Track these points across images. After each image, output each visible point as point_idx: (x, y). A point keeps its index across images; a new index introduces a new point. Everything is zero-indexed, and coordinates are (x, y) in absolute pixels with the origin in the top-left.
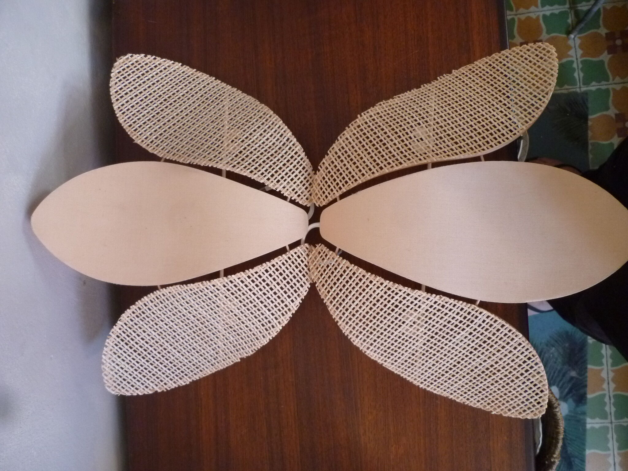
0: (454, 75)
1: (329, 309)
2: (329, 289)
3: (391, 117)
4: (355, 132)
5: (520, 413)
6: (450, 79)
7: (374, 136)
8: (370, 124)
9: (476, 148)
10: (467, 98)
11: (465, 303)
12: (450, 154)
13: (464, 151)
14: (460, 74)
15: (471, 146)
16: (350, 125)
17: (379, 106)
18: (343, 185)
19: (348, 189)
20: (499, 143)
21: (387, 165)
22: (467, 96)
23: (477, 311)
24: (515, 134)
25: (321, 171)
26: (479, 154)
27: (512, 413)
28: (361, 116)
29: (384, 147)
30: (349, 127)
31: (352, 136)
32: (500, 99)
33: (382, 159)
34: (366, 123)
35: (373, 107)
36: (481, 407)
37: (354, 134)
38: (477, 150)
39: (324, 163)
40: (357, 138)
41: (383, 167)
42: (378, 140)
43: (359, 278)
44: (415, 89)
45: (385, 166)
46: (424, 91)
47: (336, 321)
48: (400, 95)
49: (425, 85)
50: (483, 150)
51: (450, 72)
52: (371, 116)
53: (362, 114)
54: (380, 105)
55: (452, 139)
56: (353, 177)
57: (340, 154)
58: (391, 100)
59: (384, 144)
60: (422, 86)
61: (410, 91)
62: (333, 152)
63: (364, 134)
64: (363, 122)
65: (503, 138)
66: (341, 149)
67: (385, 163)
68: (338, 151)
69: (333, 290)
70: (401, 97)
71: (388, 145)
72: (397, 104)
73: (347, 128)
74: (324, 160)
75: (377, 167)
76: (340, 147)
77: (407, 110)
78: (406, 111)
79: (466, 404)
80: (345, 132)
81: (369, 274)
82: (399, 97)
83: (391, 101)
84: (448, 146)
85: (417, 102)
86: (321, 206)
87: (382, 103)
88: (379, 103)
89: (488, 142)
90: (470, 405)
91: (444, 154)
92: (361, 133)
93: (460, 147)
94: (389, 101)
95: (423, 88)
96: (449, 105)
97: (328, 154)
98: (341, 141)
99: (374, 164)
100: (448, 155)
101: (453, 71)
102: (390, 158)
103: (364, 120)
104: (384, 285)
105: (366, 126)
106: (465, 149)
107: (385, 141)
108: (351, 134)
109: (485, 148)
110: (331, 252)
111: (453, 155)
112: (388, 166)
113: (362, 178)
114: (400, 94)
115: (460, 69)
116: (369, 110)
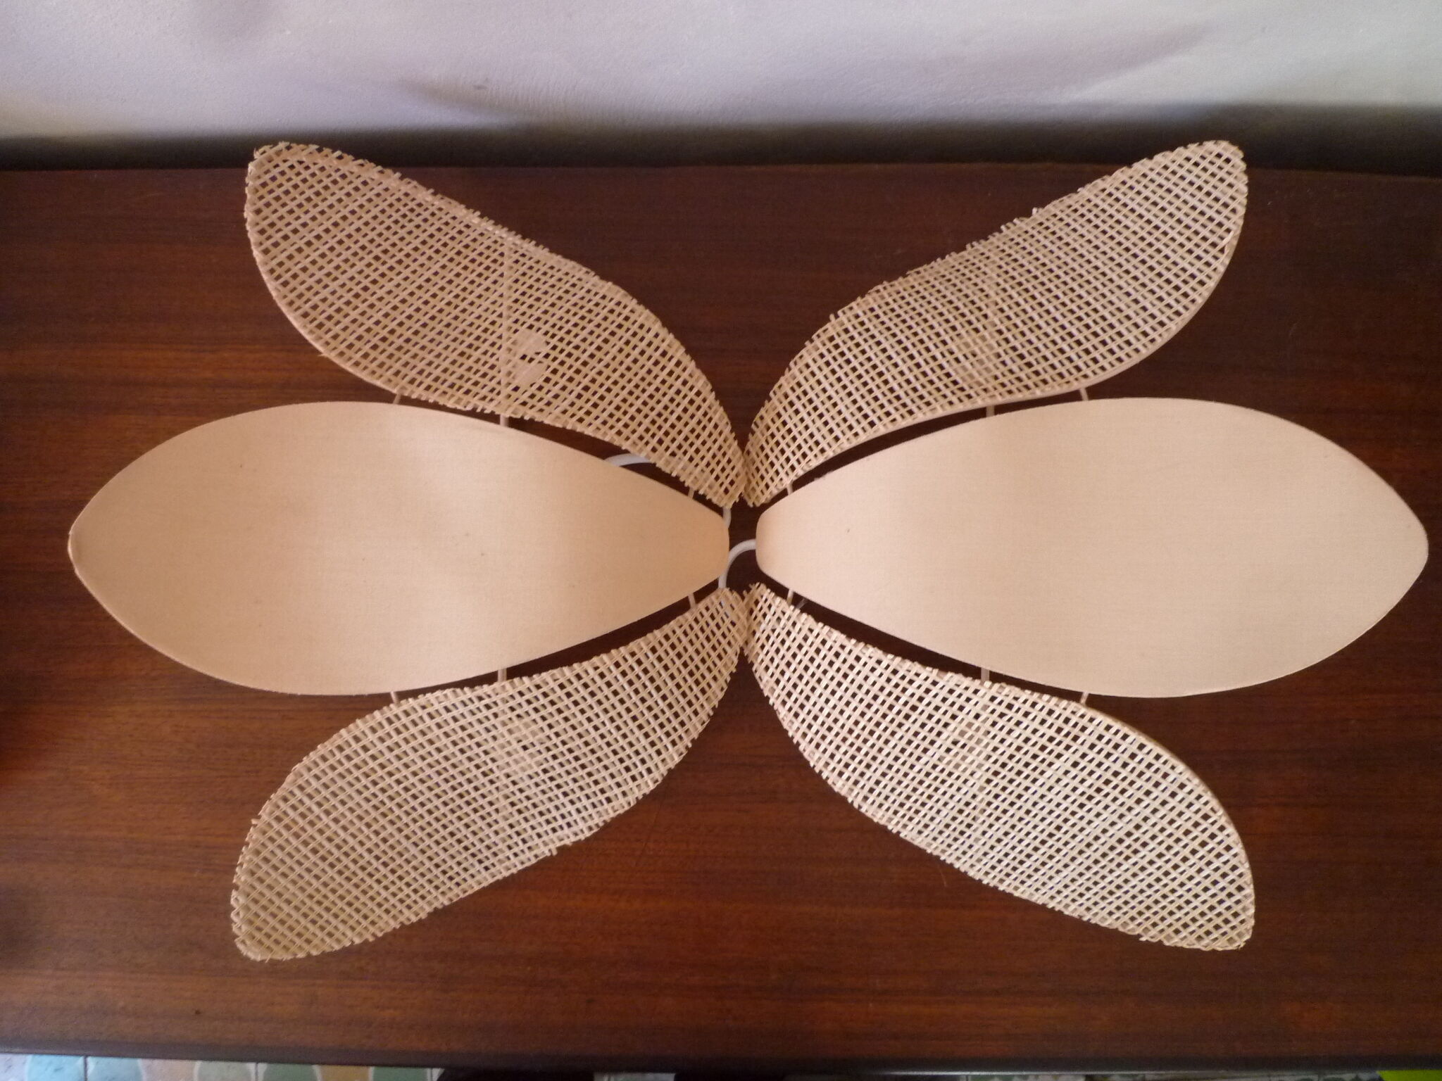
0: (1035, 220)
1: (780, 717)
2: (777, 675)
3: (898, 316)
4: (824, 350)
5: (1200, 938)
6: (1026, 228)
7: (862, 358)
8: (855, 333)
9: (1071, 374)
10: (1059, 267)
11: (1055, 700)
12: (1013, 388)
13: (1045, 382)
14: (1048, 216)
15: (1060, 369)
16: (814, 337)
17: (875, 295)
18: (798, 461)
19: (808, 469)
20: (1120, 360)
21: (883, 417)
22: (1060, 263)
23: (1082, 716)
24: (1153, 341)
25: (758, 433)
26: (1075, 386)
27: (1182, 939)
28: (837, 317)
29: (879, 381)
30: (812, 341)
31: (818, 359)
32: (1126, 266)
33: (874, 405)
34: (846, 331)
35: (863, 296)
36: (1117, 925)
37: (822, 356)
38: (1071, 378)
39: (762, 418)
40: (828, 364)
41: (876, 421)
42: (868, 366)
43: (833, 651)
44: (953, 254)
45: (880, 419)
46: (970, 257)
47: (795, 741)
48: (920, 269)
49: (975, 243)
50: (1085, 376)
51: (1028, 214)
52: (857, 316)
53: (840, 313)
54: (878, 291)
55: (1022, 357)
56: (817, 443)
57: (792, 397)
58: (901, 279)
59: (881, 374)
60: (968, 246)
61: (943, 258)
62: (780, 394)
63: (842, 354)
64: (840, 329)
65: (1127, 349)
66: (796, 387)
67: (880, 412)
68: (790, 392)
69: (786, 677)
70: (923, 273)
71: (887, 376)
72: (913, 287)
73: (807, 343)
74: (762, 412)
75: (865, 423)
76: (793, 383)
77: (932, 299)
78: (929, 303)
79: (1085, 919)
80: (803, 352)
81: (853, 641)
82: (918, 273)
83: (900, 283)
84: (1011, 372)
85: (954, 281)
86: (758, 505)
87: (880, 287)
88: (876, 288)
89: (1095, 361)
90: (1093, 921)
91: (1001, 389)
92: (835, 353)
93: (1037, 373)
94: (895, 283)
95: (970, 252)
96: (1020, 284)
97: (770, 399)
98: (795, 370)
99: (859, 416)
100: (1010, 392)
101: (1034, 210)
102: (890, 402)
103: (842, 324)
104: (884, 664)
105: (845, 337)
106: (1047, 377)
107: (881, 368)
108: (816, 355)
109: (1089, 372)
110: (778, 599)
111: (1020, 391)
112: (886, 420)
113: (835, 446)
114: (921, 265)
115: (1049, 207)
116: (853, 304)
